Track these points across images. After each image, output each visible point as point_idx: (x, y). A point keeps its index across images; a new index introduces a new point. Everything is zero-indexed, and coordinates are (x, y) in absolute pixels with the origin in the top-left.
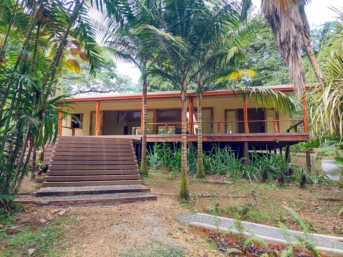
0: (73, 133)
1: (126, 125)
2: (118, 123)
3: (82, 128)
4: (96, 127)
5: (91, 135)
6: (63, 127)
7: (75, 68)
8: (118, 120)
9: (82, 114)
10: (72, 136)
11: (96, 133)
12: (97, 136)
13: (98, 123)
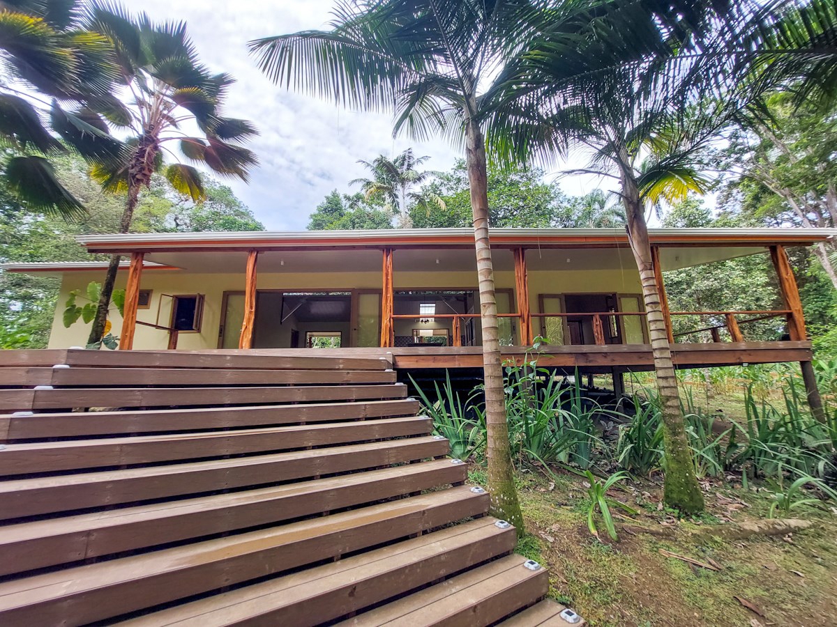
0: (173, 343)
1: (295, 329)
2: (281, 323)
3: (199, 331)
4: (244, 323)
5: (222, 348)
6: (137, 322)
7: (190, 189)
8: (282, 317)
9: (202, 297)
10: (169, 348)
11: (245, 340)
12: (245, 350)
13: (251, 312)
